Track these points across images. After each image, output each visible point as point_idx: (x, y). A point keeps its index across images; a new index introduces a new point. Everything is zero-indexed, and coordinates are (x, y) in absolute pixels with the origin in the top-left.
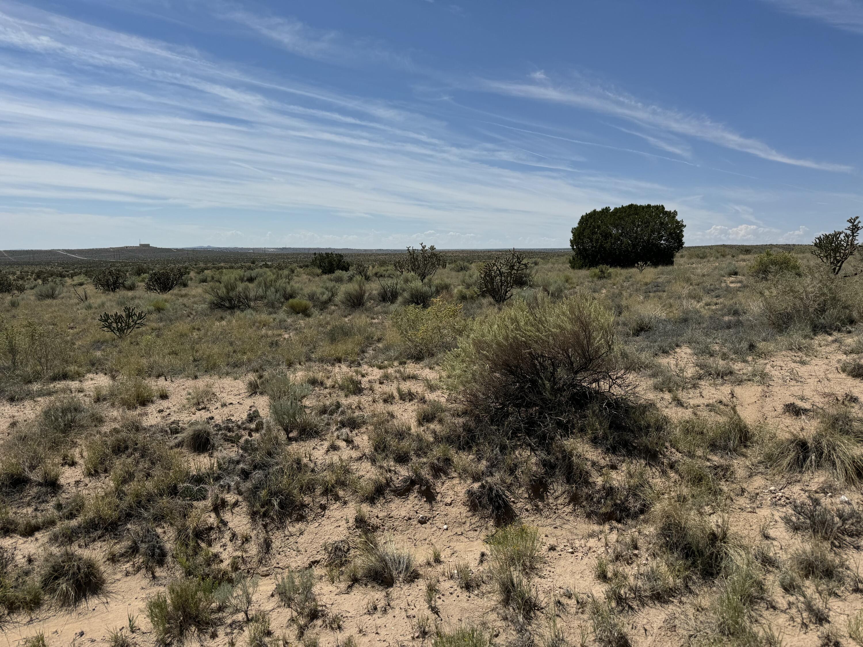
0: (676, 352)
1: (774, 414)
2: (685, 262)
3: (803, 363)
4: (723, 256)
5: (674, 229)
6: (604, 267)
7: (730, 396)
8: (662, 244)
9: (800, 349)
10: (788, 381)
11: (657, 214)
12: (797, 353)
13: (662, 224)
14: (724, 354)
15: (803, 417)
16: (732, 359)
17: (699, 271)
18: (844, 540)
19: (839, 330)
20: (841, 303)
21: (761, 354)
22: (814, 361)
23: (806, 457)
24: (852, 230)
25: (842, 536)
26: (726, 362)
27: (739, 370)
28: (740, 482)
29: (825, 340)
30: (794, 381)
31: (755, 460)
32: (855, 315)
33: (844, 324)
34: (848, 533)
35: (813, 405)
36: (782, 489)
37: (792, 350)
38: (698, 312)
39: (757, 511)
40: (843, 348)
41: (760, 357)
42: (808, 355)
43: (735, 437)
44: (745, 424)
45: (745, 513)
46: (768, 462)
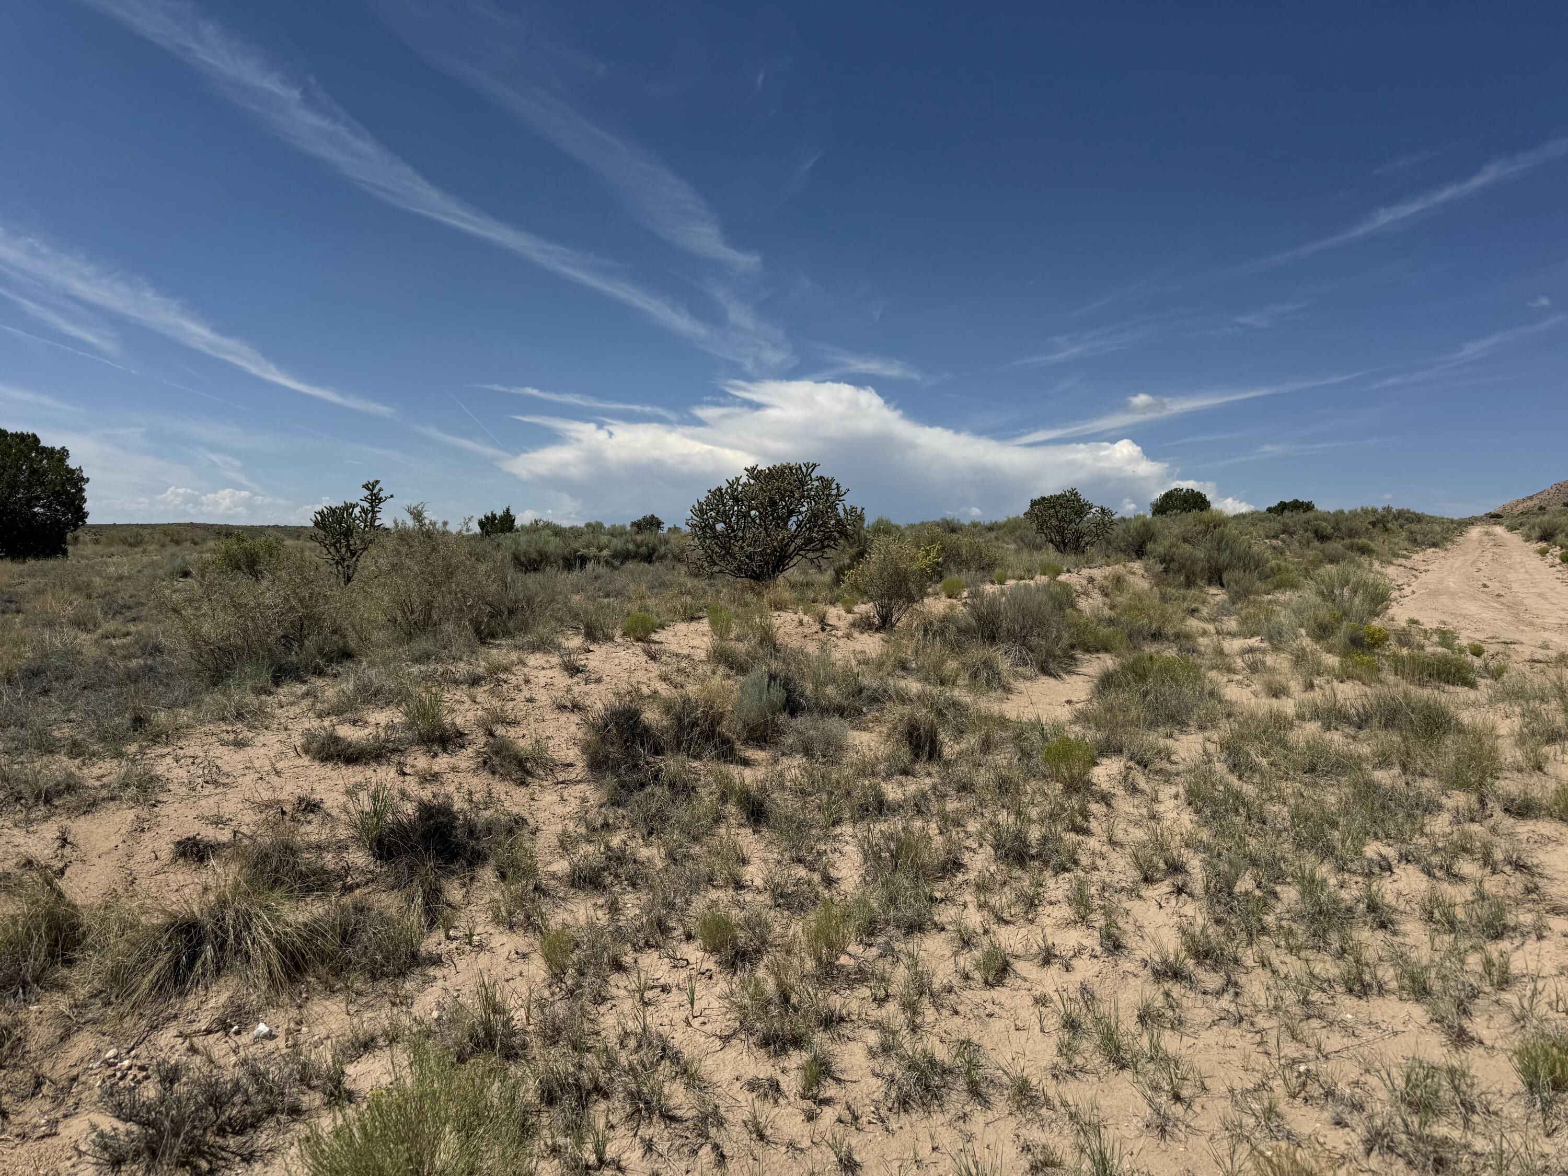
1: (152, 867)
2: (96, 553)
3: (240, 744)
4: (177, 543)
5: (63, 485)
7: (57, 844)
8: (36, 514)
9: (239, 716)
10: (199, 788)
11: (21, 451)
12: (233, 725)
13: (34, 472)
14: (75, 744)
15: (213, 862)
16: (94, 754)
17: (112, 569)
18: (223, 1149)
19: (320, 672)
20: (327, 623)
21: (158, 736)
22: (261, 738)
23: (193, 959)
24: (371, 502)
25: (220, 1141)
26: (77, 762)
27: (98, 778)
28: (35, 1060)
29: (292, 694)
30: (211, 787)
31: (82, 992)
32: (352, 645)
33: (331, 660)
34: (234, 1128)
35: (235, 833)
36: (133, 1048)
37: (224, 719)
38: (73, 653)
39: (60, 1128)
40: (318, 706)
41: (155, 742)
42: (252, 728)
43: (39, 948)
44: (74, 907)
45: (28, 1144)
46: (111, 988)
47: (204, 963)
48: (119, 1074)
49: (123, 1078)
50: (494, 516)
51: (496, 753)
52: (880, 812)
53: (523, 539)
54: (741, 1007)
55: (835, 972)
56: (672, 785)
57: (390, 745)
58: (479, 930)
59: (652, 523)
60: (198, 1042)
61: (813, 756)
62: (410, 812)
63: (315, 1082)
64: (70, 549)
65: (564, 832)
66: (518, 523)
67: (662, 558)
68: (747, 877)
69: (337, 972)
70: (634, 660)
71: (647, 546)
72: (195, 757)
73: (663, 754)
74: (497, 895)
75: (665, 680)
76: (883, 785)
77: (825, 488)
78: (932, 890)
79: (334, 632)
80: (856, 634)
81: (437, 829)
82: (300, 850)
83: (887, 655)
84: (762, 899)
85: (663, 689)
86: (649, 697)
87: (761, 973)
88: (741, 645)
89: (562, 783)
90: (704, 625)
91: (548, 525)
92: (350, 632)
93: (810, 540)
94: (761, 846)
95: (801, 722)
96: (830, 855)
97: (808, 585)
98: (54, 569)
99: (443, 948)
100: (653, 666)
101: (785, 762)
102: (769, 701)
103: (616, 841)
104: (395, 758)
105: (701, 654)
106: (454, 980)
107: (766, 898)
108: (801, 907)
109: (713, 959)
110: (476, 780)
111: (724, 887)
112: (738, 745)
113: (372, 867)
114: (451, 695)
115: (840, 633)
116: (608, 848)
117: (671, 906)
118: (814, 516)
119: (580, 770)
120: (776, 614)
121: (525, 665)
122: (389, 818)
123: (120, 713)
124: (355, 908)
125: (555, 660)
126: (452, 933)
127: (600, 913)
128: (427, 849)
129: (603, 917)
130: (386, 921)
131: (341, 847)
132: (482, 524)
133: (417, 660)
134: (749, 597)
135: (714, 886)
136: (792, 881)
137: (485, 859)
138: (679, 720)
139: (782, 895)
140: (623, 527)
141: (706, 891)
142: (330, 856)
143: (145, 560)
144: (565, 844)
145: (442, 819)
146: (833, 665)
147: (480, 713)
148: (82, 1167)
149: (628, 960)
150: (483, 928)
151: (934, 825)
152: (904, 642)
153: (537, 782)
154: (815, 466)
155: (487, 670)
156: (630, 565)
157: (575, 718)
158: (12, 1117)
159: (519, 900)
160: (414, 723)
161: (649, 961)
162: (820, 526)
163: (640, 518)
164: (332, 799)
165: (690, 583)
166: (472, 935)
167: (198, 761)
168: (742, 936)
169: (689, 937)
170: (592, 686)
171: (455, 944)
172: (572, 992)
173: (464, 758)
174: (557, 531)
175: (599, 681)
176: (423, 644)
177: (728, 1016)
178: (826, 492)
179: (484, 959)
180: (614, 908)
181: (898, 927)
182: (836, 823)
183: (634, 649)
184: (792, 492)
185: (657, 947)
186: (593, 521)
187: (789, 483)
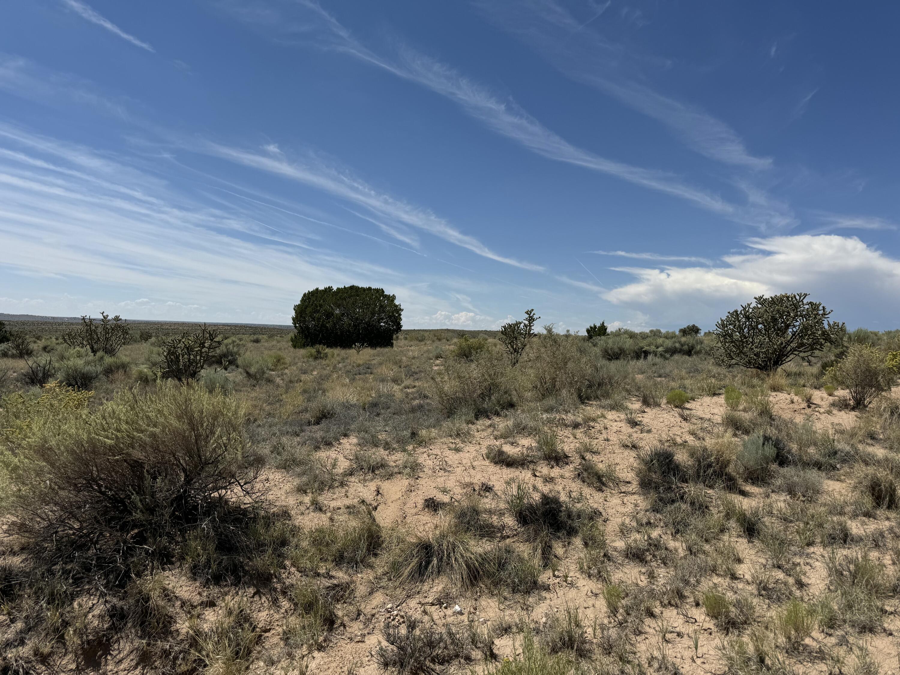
0: (340, 444)
1: (414, 511)
2: (405, 345)
3: (457, 450)
4: (440, 340)
5: (393, 313)
6: (320, 347)
7: (375, 493)
8: (381, 326)
9: (458, 435)
10: (437, 471)
11: (376, 297)
12: (455, 439)
13: (381, 306)
14: (387, 443)
15: (440, 512)
16: (394, 449)
17: (411, 353)
18: (433, 670)
19: (498, 414)
20: (502, 388)
21: (421, 442)
22: (467, 448)
23: (428, 563)
24: (529, 321)
25: (432, 666)
26: (387, 452)
27: (395, 462)
28: (358, 602)
29: (484, 425)
30: (443, 472)
31: (380, 571)
32: (515, 400)
33: (503, 408)
34: (439, 661)
35: (452, 498)
36: (399, 606)
37: (451, 436)
38: (391, 396)
39: (366, 639)
40: (496, 433)
41: (420, 446)
42: (463, 442)
43: (363, 545)
44: (379, 527)
45: (353, 644)
46: (392, 572)
47: (433, 567)
48: (392, 618)
49: (393, 620)
50: (595, 327)
51: (586, 470)
52: (845, 542)
53: (610, 341)
54: (730, 658)
55: (801, 648)
56: (692, 504)
57: (529, 459)
58: (571, 574)
59: (694, 330)
60: (428, 607)
61: (795, 495)
62: (537, 498)
63: (479, 645)
64: (394, 342)
65: (623, 524)
66: (609, 330)
67: (698, 353)
68: (740, 572)
69: (496, 584)
70: (672, 420)
71: (688, 345)
72: (437, 455)
73: (687, 482)
74: (582, 555)
75: (692, 434)
76: (849, 522)
77: (814, 310)
78: (883, 605)
79: (506, 393)
80: (835, 412)
81: (550, 511)
82: (481, 512)
83: (859, 428)
84: (750, 588)
85: (690, 439)
86: (681, 445)
87: (746, 639)
88: (746, 415)
89: (624, 493)
90: (721, 400)
91: (626, 332)
92: (514, 393)
93: (802, 345)
94: (753, 552)
95: (786, 471)
96: (803, 567)
97: (799, 374)
98: (387, 353)
99: (551, 581)
100: (684, 424)
101: (774, 496)
102: (763, 455)
103: (655, 534)
104: (531, 466)
105: (718, 419)
106: (556, 602)
107: (752, 588)
108: (779, 599)
109: (713, 622)
110: (574, 485)
111: (724, 576)
112: (740, 481)
113: (516, 527)
114: (563, 433)
115: (822, 410)
116: (650, 538)
117: (687, 583)
118: (805, 328)
119: (634, 486)
120: (774, 394)
121: (605, 418)
122: (525, 501)
123: (406, 429)
124: (506, 550)
125: (623, 416)
126: (556, 573)
127: (643, 578)
128: (545, 522)
129: (643, 581)
130: (521, 560)
131: (501, 514)
132: (588, 331)
133: (547, 411)
134: (755, 381)
135: (716, 574)
136: (772, 580)
137: (577, 532)
138: (699, 461)
139: (765, 588)
140: (674, 333)
141: (710, 575)
142: (496, 517)
143: (425, 348)
144: (624, 531)
145: (553, 506)
146: (815, 432)
147: (577, 445)
148: (372, 662)
149: (657, 610)
150: (573, 573)
151: (888, 557)
152: (874, 419)
153: (609, 490)
154: (806, 295)
155: (583, 419)
156: (676, 357)
157: (633, 454)
158: (347, 628)
159: (594, 561)
160: (541, 447)
161: (669, 614)
162: (809, 335)
163: (686, 326)
164: (498, 486)
165: (715, 370)
166: (567, 577)
167: (438, 457)
168: (733, 611)
169: (697, 605)
170: (645, 434)
171: (558, 580)
172: (621, 624)
173: (568, 471)
174: (632, 335)
175: (649, 431)
176: (551, 401)
177: (721, 662)
178: (815, 312)
179: (572, 593)
180: (651, 576)
181: (853, 626)
182: (810, 544)
183: (673, 412)
184: (788, 312)
185: (677, 606)
186: (654, 329)
187: (787, 307)
